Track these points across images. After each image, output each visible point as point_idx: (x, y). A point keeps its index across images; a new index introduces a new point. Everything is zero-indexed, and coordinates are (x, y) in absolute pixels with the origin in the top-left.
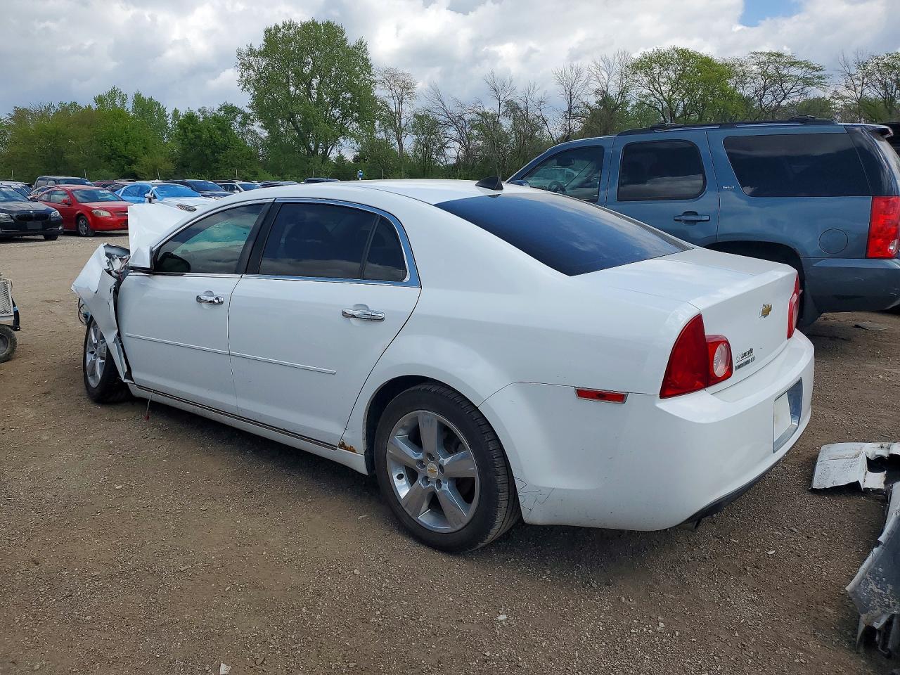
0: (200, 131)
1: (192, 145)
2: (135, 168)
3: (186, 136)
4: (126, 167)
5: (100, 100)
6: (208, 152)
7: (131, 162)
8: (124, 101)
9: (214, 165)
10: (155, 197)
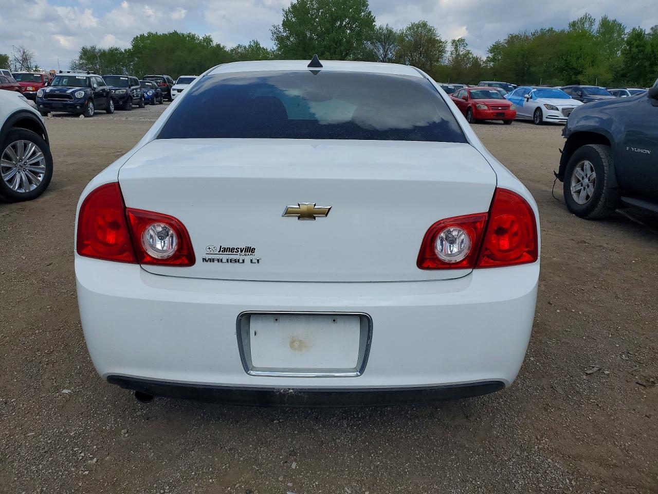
0: (644, 47)
1: (633, 59)
2: (580, 77)
3: (631, 51)
4: (573, 77)
5: (574, 24)
6: (647, 64)
7: (579, 73)
8: (591, 25)
9: (649, 76)
10: (531, 98)
